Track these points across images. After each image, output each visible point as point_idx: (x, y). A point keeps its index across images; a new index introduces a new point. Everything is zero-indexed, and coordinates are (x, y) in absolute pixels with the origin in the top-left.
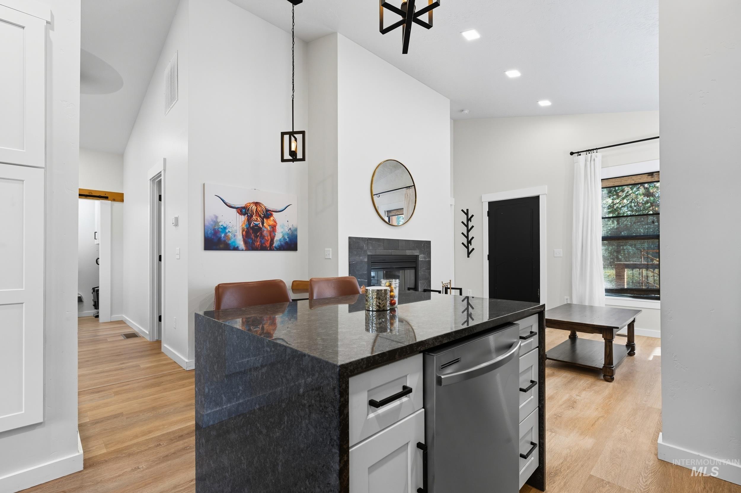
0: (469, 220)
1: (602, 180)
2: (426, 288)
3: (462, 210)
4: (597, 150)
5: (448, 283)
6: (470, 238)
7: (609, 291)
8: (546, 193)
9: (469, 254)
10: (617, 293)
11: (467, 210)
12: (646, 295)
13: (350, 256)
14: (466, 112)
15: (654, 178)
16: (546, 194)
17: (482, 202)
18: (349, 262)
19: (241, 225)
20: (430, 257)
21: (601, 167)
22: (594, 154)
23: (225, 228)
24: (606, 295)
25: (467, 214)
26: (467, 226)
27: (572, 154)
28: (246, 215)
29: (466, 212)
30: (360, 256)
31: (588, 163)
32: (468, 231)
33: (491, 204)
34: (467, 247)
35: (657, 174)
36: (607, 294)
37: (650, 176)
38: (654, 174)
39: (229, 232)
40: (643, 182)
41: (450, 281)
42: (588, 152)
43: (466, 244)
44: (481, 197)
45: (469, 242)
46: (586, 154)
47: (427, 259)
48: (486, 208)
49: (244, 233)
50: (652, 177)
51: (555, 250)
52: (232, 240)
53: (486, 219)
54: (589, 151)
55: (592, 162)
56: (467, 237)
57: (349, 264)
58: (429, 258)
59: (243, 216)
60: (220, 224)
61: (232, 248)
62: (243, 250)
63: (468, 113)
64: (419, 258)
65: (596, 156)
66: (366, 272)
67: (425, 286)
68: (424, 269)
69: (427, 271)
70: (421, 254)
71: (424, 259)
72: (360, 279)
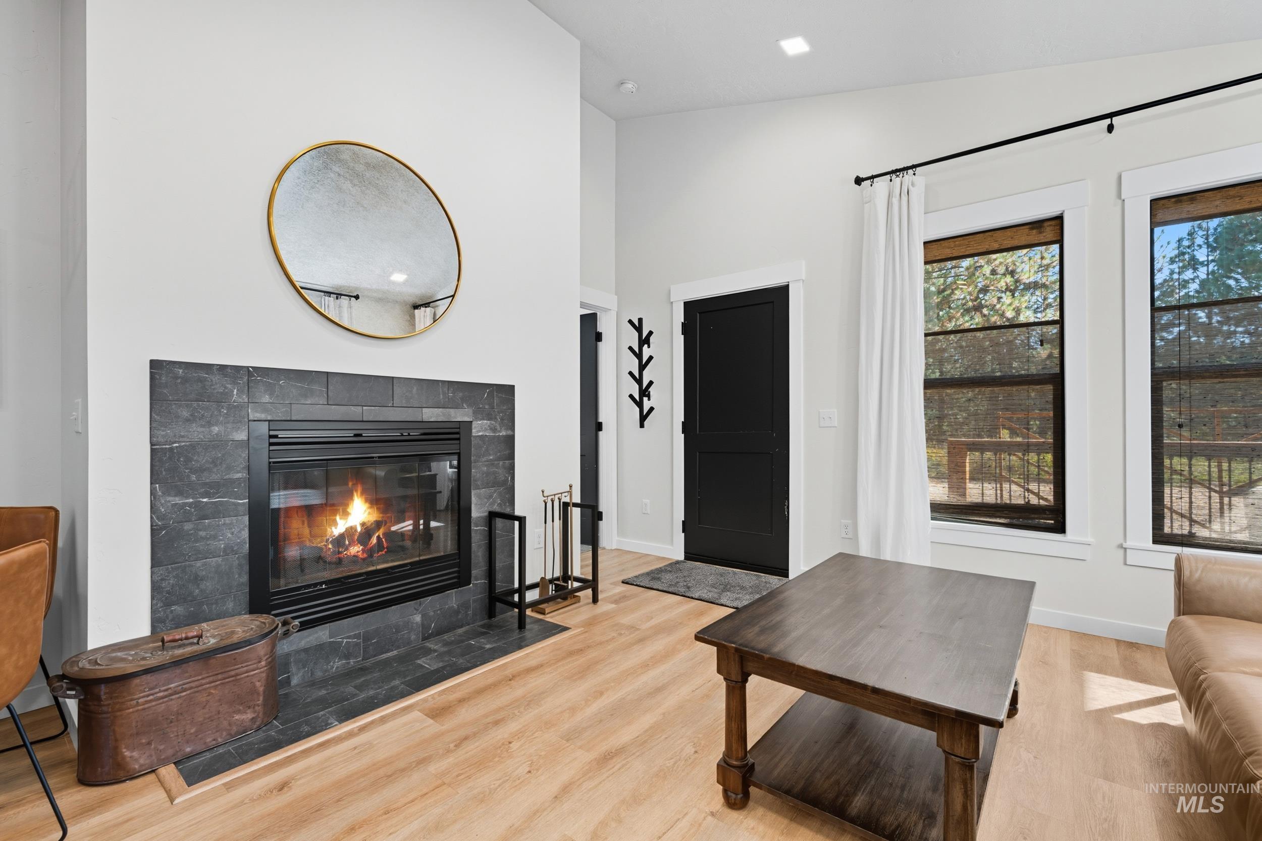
0: (645, 341)
1: (925, 243)
2: (496, 508)
3: (630, 322)
4: (914, 169)
5: (561, 493)
6: (645, 383)
7: (940, 510)
8: (804, 279)
9: (643, 418)
10: (957, 513)
11: (640, 320)
12: (1024, 518)
13: (154, 425)
14: (630, 86)
15: (1044, 234)
16: (803, 281)
17: (672, 302)
18: (152, 444)
20: (512, 427)
21: (923, 211)
22: (908, 176)
24: (932, 519)
25: (639, 329)
26: (639, 356)
27: (859, 181)
29: (637, 324)
30: (210, 424)
31: (895, 200)
32: (642, 367)
33: (689, 306)
34: (640, 404)
35: (1050, 225)
36: (936, 515)
37: (1034, 231)
38: (1046, 224)
40: (1019, 245)
41: (571, 487)
42: (894, 176)
43: (637, 397)
44: (670, 291)
45: (645, 392)
46: (891, 180)
47: (500, 432)
48: (679, 317)
50: (1040, 233)
51: (820, 411)
53: (679, 341)
54: (898, 174)
55: (904, 198)
56: (639, 381)
57: (153, 451)
58: (507, 429)
63: (634, 90)
64: (473, 431)
65: (913, 185)
66: (239, 475)
67: (492, 504)
68: (491, 458)
69: (501, 463)
70: (483, 419)
71: (494, 430)
72: (210, 497)
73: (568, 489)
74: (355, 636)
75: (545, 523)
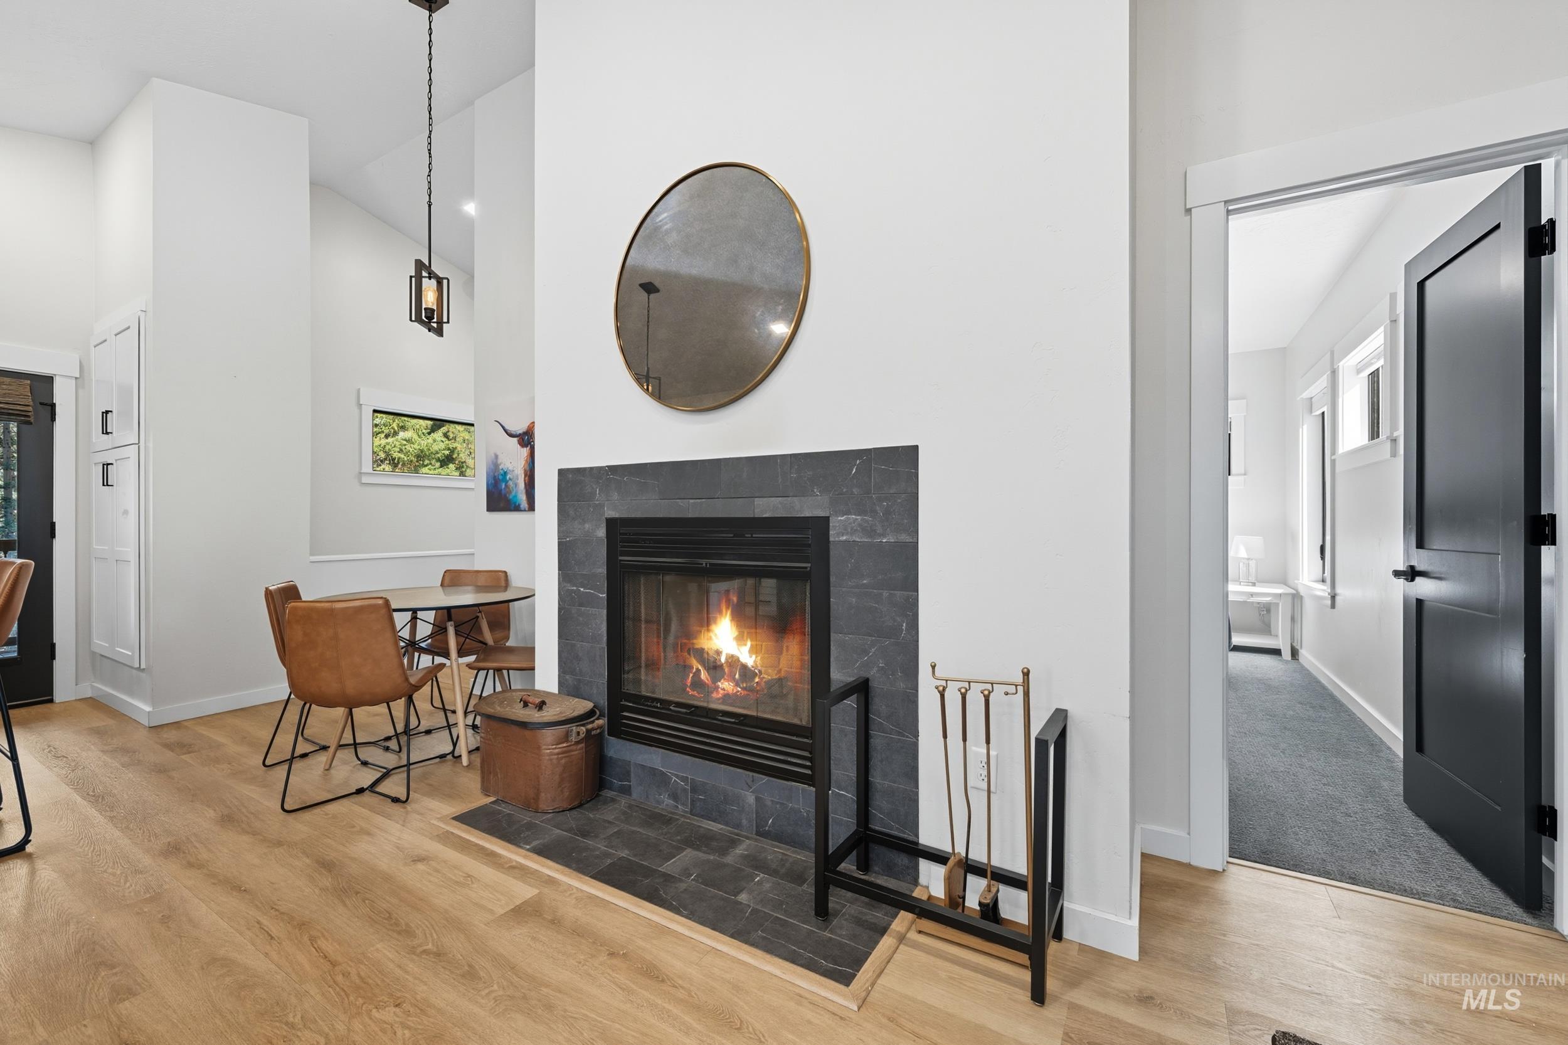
13: (560, 522)
18: (559, 538)
19: (522, 466)
20: (912, 528)
23: (505, 473)
28: (529, 446)
30: (584, 522)
39: (510, 479)
41: (1026, 674)
49: (527, 478)
52: (513, 494)
59: (525, 449)
60: (501, 467)
61: (512, 508)
62: (525, 511)
64: (832, 534)
66: (600, 570)
67: (867, 665)
68: (865, 582)
69: (885, 594)
70: (848, 513)
71: (871, 532)
72: (585, 588)
73: (1019, 679)
74: (684, 779)
75: (945, 736)
